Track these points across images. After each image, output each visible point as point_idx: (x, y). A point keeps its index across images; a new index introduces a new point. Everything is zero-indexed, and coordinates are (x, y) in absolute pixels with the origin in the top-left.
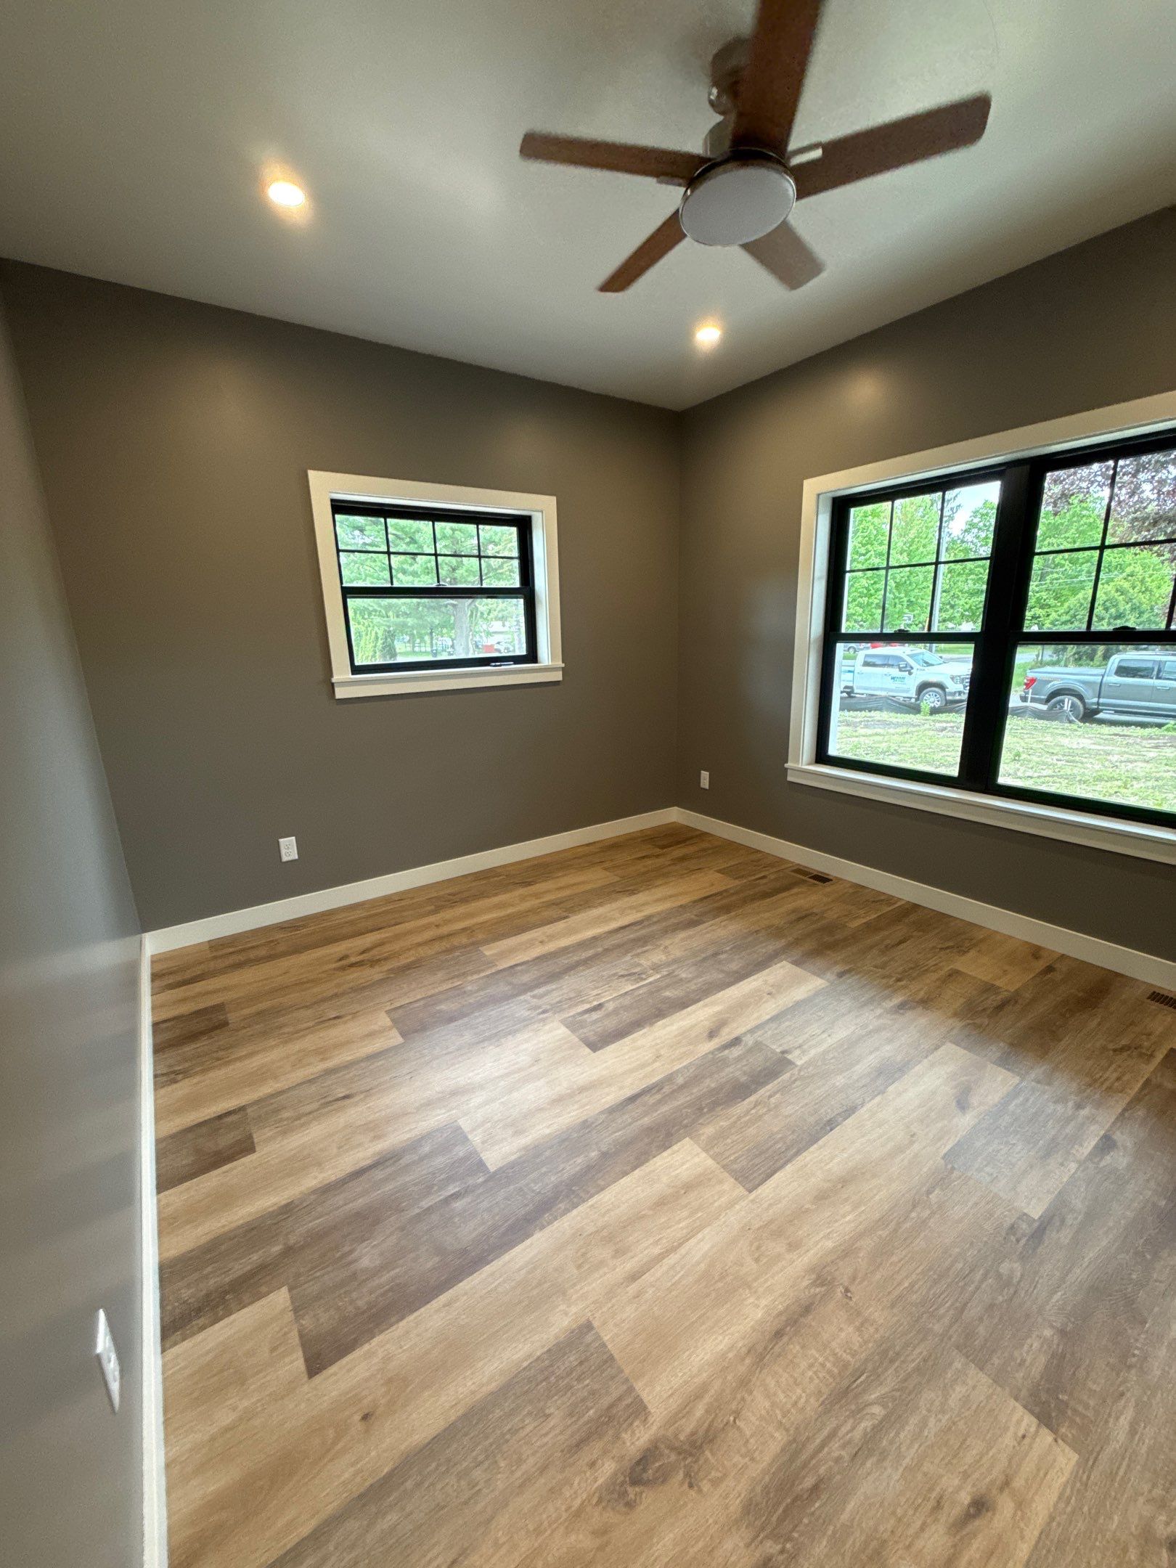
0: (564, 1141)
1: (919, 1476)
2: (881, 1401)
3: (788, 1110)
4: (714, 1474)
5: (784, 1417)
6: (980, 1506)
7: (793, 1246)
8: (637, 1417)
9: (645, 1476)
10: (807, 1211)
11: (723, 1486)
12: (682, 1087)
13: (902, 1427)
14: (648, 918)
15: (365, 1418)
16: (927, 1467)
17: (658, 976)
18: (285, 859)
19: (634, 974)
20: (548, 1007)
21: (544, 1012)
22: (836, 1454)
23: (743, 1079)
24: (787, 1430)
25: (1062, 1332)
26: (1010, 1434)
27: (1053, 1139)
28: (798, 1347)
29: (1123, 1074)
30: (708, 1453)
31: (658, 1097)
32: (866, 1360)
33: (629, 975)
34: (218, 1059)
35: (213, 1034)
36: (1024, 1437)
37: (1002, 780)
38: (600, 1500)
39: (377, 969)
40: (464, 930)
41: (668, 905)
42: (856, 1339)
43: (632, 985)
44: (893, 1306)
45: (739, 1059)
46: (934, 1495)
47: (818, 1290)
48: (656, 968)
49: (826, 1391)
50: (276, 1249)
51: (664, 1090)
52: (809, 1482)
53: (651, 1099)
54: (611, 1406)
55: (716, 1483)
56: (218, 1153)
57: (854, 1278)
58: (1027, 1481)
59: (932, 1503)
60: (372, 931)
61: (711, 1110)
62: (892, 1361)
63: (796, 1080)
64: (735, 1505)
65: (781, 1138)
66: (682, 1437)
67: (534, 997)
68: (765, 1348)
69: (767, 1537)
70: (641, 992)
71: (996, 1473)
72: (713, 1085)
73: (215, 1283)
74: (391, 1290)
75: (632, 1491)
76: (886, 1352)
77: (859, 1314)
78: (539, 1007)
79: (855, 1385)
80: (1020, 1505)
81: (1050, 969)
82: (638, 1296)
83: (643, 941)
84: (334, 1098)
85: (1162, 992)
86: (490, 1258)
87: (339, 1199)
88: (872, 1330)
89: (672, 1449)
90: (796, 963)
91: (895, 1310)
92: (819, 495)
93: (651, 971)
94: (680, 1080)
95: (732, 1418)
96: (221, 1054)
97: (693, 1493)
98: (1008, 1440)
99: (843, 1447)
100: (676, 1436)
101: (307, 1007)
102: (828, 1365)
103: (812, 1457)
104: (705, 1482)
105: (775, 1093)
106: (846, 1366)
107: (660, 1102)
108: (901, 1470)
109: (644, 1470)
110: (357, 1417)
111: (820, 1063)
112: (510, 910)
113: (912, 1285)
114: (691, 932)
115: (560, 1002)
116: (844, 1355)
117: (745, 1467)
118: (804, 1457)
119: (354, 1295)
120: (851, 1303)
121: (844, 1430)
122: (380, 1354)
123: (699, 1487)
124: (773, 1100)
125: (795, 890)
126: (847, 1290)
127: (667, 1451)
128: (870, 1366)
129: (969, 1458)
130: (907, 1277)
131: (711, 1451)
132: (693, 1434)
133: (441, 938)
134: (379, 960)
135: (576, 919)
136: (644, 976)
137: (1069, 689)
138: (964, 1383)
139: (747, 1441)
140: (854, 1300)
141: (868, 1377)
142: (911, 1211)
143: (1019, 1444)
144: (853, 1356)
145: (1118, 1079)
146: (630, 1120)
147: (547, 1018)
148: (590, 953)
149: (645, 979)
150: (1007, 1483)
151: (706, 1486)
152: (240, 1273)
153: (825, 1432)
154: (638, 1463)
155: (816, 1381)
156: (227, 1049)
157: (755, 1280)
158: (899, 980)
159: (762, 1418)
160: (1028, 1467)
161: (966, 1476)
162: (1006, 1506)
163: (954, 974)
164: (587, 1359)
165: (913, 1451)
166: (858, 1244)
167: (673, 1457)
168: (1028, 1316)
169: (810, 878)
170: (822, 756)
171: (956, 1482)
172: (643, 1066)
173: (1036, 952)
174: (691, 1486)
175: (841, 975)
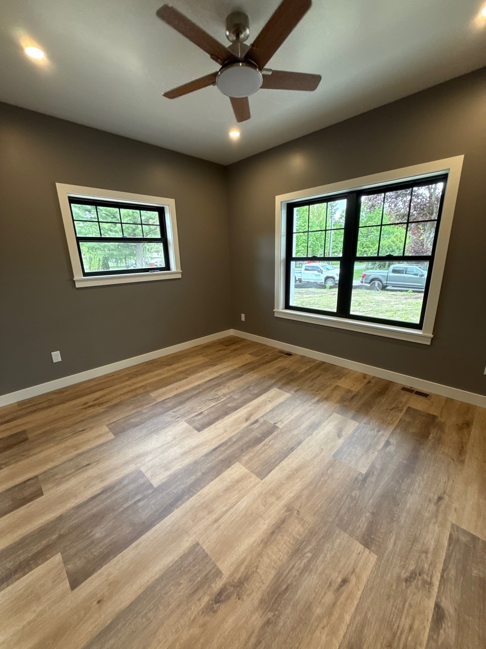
0: (186, 470)
1: (323, 576)
2: (310, 551)
3: (276, 446)
4: (248, 592)
5: (275, 564)
6: (345, 581)
7: (278, 498)
8: (217, 577)
9: (221, 599)
10: (283, 484)
11: (251, 596)
12: (235, 442)
13: (318, 559)
14: (221, 375)
15: (99, 602)
16: (327, 572)
17: (226, 398)
18: (55, 361)
19: (216, 398)
20: (180, 416)
21: (178, 418)
22: (294, 574)
23: (259, 436)
24: (276, 569)
25: (373, 513)
26: (355, 553)
27: (370, 445)
28: (280, 537)
29: (393, 418)
30: (246, 585)
31: (225, 447)
32: (305, 537)
33: (214, 399)
34: (23, 456)
35: (20, 445)
36: (359, 553)
37: (352, 313)
38: (203, 613)
39: (102, 407)
40: (142, 386)
41: (229, 369)
42: (302, 529)
43: (215, 403)
44: (315, 514)
45: (257, 428)
46: (328, 582)
47: (287, 513)
48: (224, 395)
49: (290, 551)
50: (54, 537)
51: (228, 444)
52: (284, 587)
53: (222, 449)
54: (207, 575)
55: (248, 596)
56: (24, 498)
57: (301, 506)
58: (360, 569)
59: (328, 584)
60: (99, 390)
61: (247, 450)
62: (314, 535)
63: (279, 434)
64: (256, 602)
65: (274, 457)
66: (236, 581)
67: (173, 412)
68: (268, 540)
69: (269, 611)
70: (218, 405)
71: (350, 569)
72: (247, 440)
73: (23, 558)
74: (110, 545)
75: (216, 606)
76: (312, 532)
77: (302, 520)
78: (176, 416)
79: (301, 547)
80: (358, 578)
81: (369, 382)
82: (218, 528)
83: (219, 385)
84: (82, 466)
85: (406, 387)
86: (155, 523)
87: (85, 510)
88: (307, 525)
89: (231, 586)
90: (280, 388)
91: (316, 516)
92: (281, 202)
93: (223, 397)
94: (234, 439)
95: (255, 569)
96: (24, 453)
97: (240, 601)
98: (354, 556)
99: (297, 571)
100: (233, 581)
101: (68, 427)
102: (291, 541)
103: (286, 577)
104: (244, 596)
105: (272, 440)
106: (298, 540)
107: (226, 450)
108: (317, 575)
109: (221, 597)
110: (95, 603)
111: (288, 426)
112: (163, 376)
113: (321, 506)
114: (238, 379)
115: (184, 413)
116: (297, 536)
117: (261, 587)
118: (282, 578)
119: (93, 550)
120: (300, 516)
121: (297, 565)
122: (106, 573)
123: (242, 598)
124: (270, 443)
125: (279, 360)
126: (298, 512)
127: (229, 588)
128: (306, 539)
129: (341, 565)
130: (320, 503)
131: (247, 583)
132: (240, 578)
133: (132, 391)
134: (103, 403)
135: (190, 378)
136: (219, 399)
137: (378, 278)
138: (340, 538)
139: (261, 577)
140: (301, 515)
141: (306, 543)
142: (321, 478)
143: (358, 556)
144: (300, 536)
145: (391, 420)
146: (214, 458)
147: (179, 420)
148: (197, 391)
149: (220, 400)
150: (354, 571)
151: (245, 597)
152: (36, 551)
153: (290, 567)
154: (218, 595)
155: (287, 548)
156: (28, 450)
157: (264, 513)
158: (317, 391)
159: (267, 567)
160: (361, 564)
161: (340, 572)
162: (353, 579)
163: (337, 387)
164: (197, 558)
165: (321, 567)
166: (302, 494)
167: (232, 589)
168: (361, 510)
169: (285, 354)
170: (287, 306)
171: (336, 575)
172: (219, 436)
173: (365, 376)
174: (239, 599)
175: (296, 391)
